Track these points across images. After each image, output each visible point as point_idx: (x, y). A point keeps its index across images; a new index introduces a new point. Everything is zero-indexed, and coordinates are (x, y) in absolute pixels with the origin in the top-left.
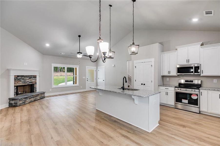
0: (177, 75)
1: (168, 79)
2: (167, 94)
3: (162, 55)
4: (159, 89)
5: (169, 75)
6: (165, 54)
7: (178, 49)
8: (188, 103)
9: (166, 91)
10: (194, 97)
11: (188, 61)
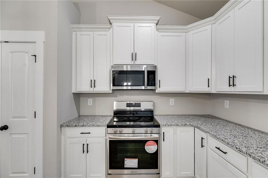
0: (111, 92)
1: (90, 101)
2: (86, 149)
3: (74, 33)
4: (63, 137)
5: (92, 90)
6: (83, 33)
7: (115, 24)
8: (137, 167)
9: (84, 139)
10: (150, 148)
11: (134, 57)
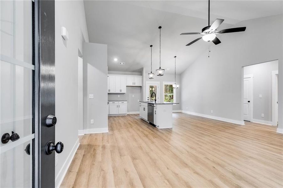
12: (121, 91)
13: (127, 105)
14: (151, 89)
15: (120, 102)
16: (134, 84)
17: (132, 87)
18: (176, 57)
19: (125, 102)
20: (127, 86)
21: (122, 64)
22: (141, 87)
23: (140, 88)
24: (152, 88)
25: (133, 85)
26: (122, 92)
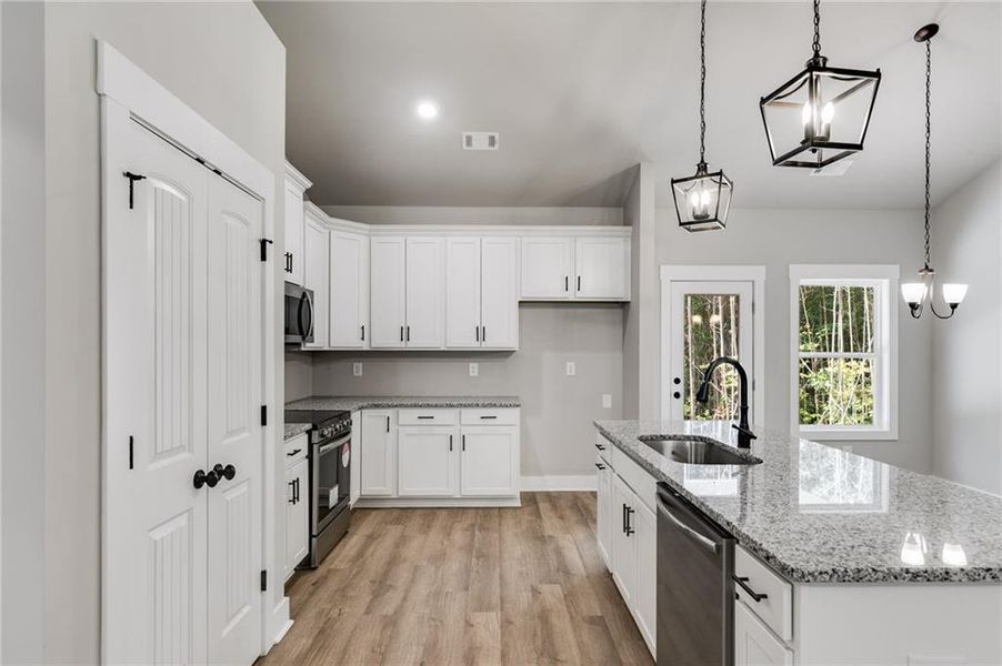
12: (481, 333)
13: (516, 432)
14: (697, 319)
15: (472, 415)
16: (573, 284)
17: (562, 311)
18: (932, 30)
19: (509, 416)
20: (520, 302)
21: (480, 142)
22: (623, 305)
23: (619, 312)
24: (706, 316)
25: (571, 296)
26: (491, 344)
